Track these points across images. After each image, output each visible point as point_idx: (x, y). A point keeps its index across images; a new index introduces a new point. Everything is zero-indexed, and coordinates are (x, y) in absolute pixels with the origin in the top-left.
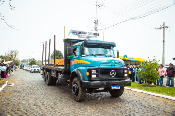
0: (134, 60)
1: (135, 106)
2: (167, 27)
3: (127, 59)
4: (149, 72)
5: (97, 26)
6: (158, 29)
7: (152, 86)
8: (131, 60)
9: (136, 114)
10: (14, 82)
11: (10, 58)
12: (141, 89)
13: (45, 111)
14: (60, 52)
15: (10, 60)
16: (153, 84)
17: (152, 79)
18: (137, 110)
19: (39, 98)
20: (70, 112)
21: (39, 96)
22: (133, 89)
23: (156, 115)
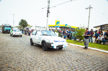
0: (72, 27)
1: (71, 53)
2: (92, 8)
3: (67, 26)
4: (80, 34)
5: (49, 5)
6: (86, 9)
7: (81, 42)
9: (72, 57)
12: (75, 44)
14: (25, 21)
17: (81, 38)
18: (72, 55)
19: (11, 49)
20: (31, 56)
21: (11, 48)
22: (70, 44)
23: (83, 57)
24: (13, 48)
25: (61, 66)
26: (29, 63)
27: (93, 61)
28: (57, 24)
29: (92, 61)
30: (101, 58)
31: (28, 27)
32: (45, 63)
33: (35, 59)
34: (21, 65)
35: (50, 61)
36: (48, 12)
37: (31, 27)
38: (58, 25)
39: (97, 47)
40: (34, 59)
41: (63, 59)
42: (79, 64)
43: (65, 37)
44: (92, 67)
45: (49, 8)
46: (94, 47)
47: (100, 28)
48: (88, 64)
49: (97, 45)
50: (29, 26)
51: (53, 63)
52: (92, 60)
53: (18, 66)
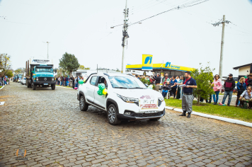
0: (180, 69)
1: (178, 131)
3: (170, 68)
6: (215, 25)
7: (203, 105)
8: (176, 69)
10: (4, 99)
13: (50, 139)
14: (74, 57)
16: (204, 102)
17: (203, 95)
18: (180, 135)
19: (42, 121)
20: (86, 139)
21: (42, 119)
22: (176, 109)
23: (205, 141)
24: (46, 119)
25: (154, 161)
26: (80, 154)
27: (230, 151)
28: (146, 62)
29: (227, 150)
30: (249, 144)
31: (79, 70)
32: (116, 153)
33: (94, 145)
34: (64, 159)
35: (127, 150)
36: (125, 35)
37: (87, 71)
38: (148, 65)
39: (241, 117)
40: (92, 145)
41: (158, 145)
42: (196, 156)
44: (227, 163)
45: (126, 26)
46: (233, 117)
47: (249, 70)
48: (218, 157)
49: (241, 111)
50: (83, 68)
51: (135, 155)
52: (227, 148)
53: (57, 161)
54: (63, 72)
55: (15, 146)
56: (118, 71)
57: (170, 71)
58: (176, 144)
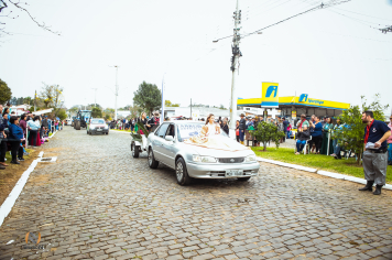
0: (325, 105)
1: (328, 210)
3: (307, 103)
5: (238, 26)
6: (384, 31)
8: (317, 104)
10: (56, 154)
11: (46, 103)
12: (342, 171)
13: (126, 217)
14: (156, 87)
15: (46, 107)
19: (111, 188)
20: (180, 219)
21: (112, 185)
22: (321, 172)
23: (379, 230)
24: (118, 185)
26: (173, 244)
28: (268, 95)
31: (163, 109)
33: (194, 230)
34: (149, 252)
35: (248, 241)
36: (236, 52)
37: (175, 109)
38: (271, 99)
40: (191, 230)
41: (297, 234)
42: (367, 257)
43: (303, 146)
45: (237, 38)
50: (169, 104)
51: (263, 249)
53: (138, 254)
54: (140, 111)
55: (75, 228)
56: (222, 108)
57: (308, 108)
58: (328, 233)
